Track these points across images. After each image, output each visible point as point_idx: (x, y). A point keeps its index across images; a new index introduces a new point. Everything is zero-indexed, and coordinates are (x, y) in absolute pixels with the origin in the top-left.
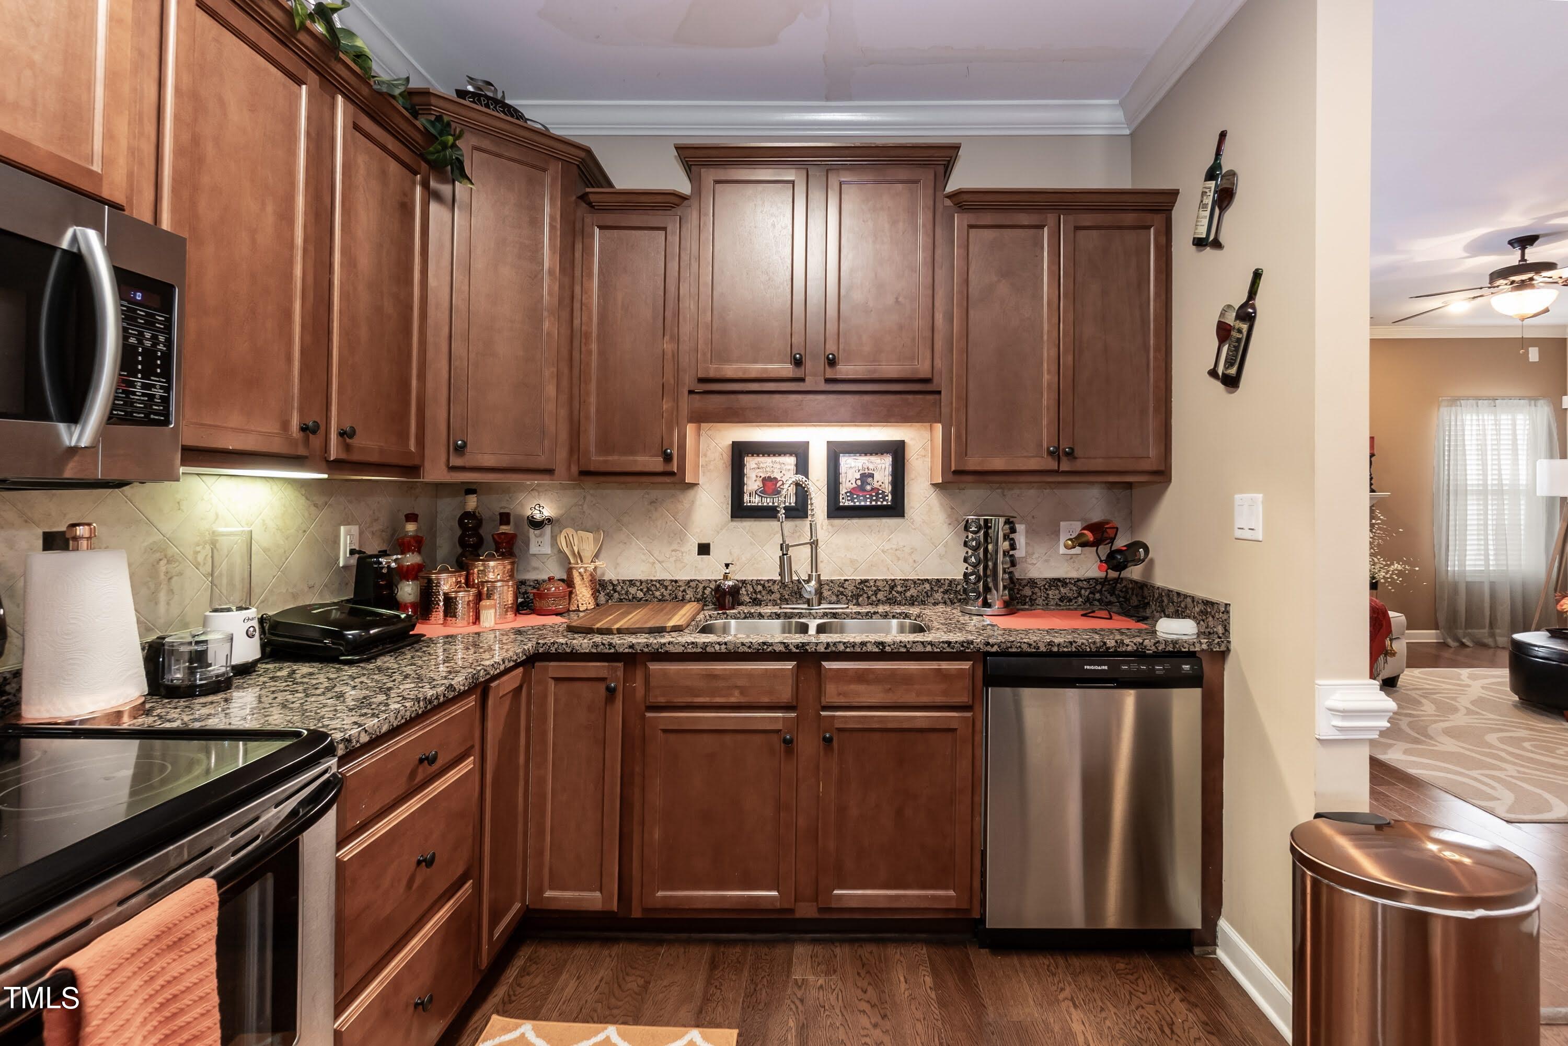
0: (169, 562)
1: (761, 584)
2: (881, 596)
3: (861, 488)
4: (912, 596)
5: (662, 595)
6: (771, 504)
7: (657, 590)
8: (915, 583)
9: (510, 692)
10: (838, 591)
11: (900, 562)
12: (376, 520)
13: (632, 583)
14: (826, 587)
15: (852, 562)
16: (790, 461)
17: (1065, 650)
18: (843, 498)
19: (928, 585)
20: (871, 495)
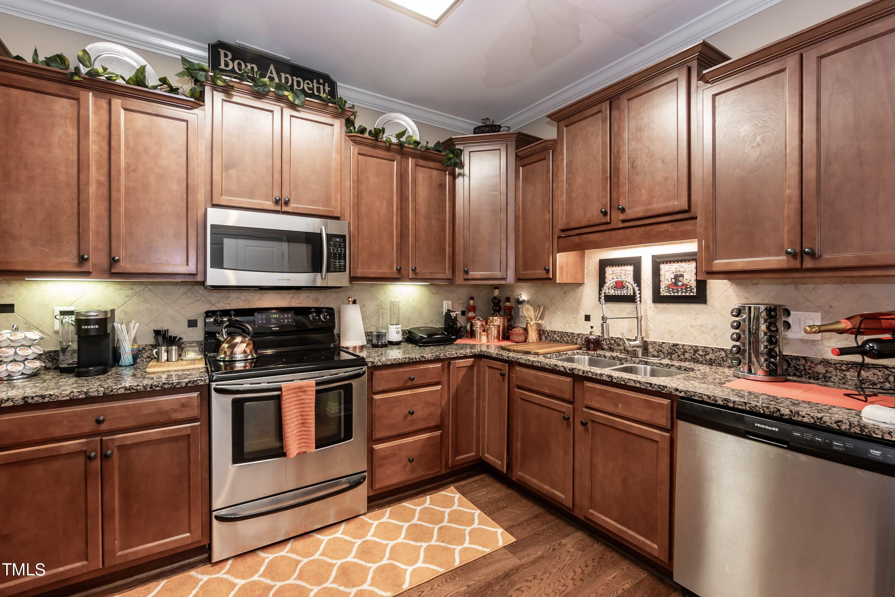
0: (382, 309)
1: (614, 340)
2: (687, 355)
3: (675, 284)
4: (711, 359)
5: (567, 340)
6: (620, 294)
7: (565, 337)
8: (713, 350)
9: (466, 367)
10: (658, 349)
11: (704, 334)
12: (460, 299)
13: (555, 332)
14: (651, 346)
15: (670, 331)
16: (630, 269)
17: (740, 407)
18: (663, 291)
19: (724, 353)
20: (682, 289)
